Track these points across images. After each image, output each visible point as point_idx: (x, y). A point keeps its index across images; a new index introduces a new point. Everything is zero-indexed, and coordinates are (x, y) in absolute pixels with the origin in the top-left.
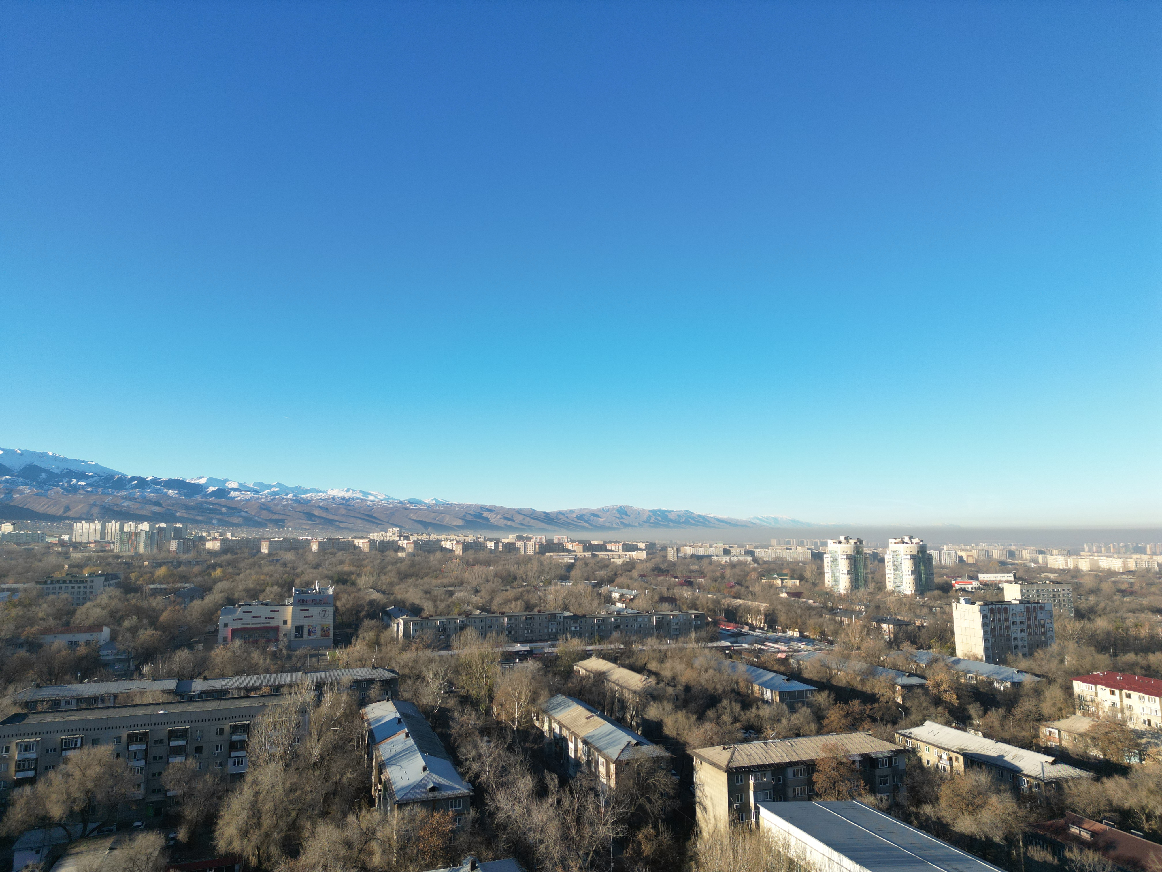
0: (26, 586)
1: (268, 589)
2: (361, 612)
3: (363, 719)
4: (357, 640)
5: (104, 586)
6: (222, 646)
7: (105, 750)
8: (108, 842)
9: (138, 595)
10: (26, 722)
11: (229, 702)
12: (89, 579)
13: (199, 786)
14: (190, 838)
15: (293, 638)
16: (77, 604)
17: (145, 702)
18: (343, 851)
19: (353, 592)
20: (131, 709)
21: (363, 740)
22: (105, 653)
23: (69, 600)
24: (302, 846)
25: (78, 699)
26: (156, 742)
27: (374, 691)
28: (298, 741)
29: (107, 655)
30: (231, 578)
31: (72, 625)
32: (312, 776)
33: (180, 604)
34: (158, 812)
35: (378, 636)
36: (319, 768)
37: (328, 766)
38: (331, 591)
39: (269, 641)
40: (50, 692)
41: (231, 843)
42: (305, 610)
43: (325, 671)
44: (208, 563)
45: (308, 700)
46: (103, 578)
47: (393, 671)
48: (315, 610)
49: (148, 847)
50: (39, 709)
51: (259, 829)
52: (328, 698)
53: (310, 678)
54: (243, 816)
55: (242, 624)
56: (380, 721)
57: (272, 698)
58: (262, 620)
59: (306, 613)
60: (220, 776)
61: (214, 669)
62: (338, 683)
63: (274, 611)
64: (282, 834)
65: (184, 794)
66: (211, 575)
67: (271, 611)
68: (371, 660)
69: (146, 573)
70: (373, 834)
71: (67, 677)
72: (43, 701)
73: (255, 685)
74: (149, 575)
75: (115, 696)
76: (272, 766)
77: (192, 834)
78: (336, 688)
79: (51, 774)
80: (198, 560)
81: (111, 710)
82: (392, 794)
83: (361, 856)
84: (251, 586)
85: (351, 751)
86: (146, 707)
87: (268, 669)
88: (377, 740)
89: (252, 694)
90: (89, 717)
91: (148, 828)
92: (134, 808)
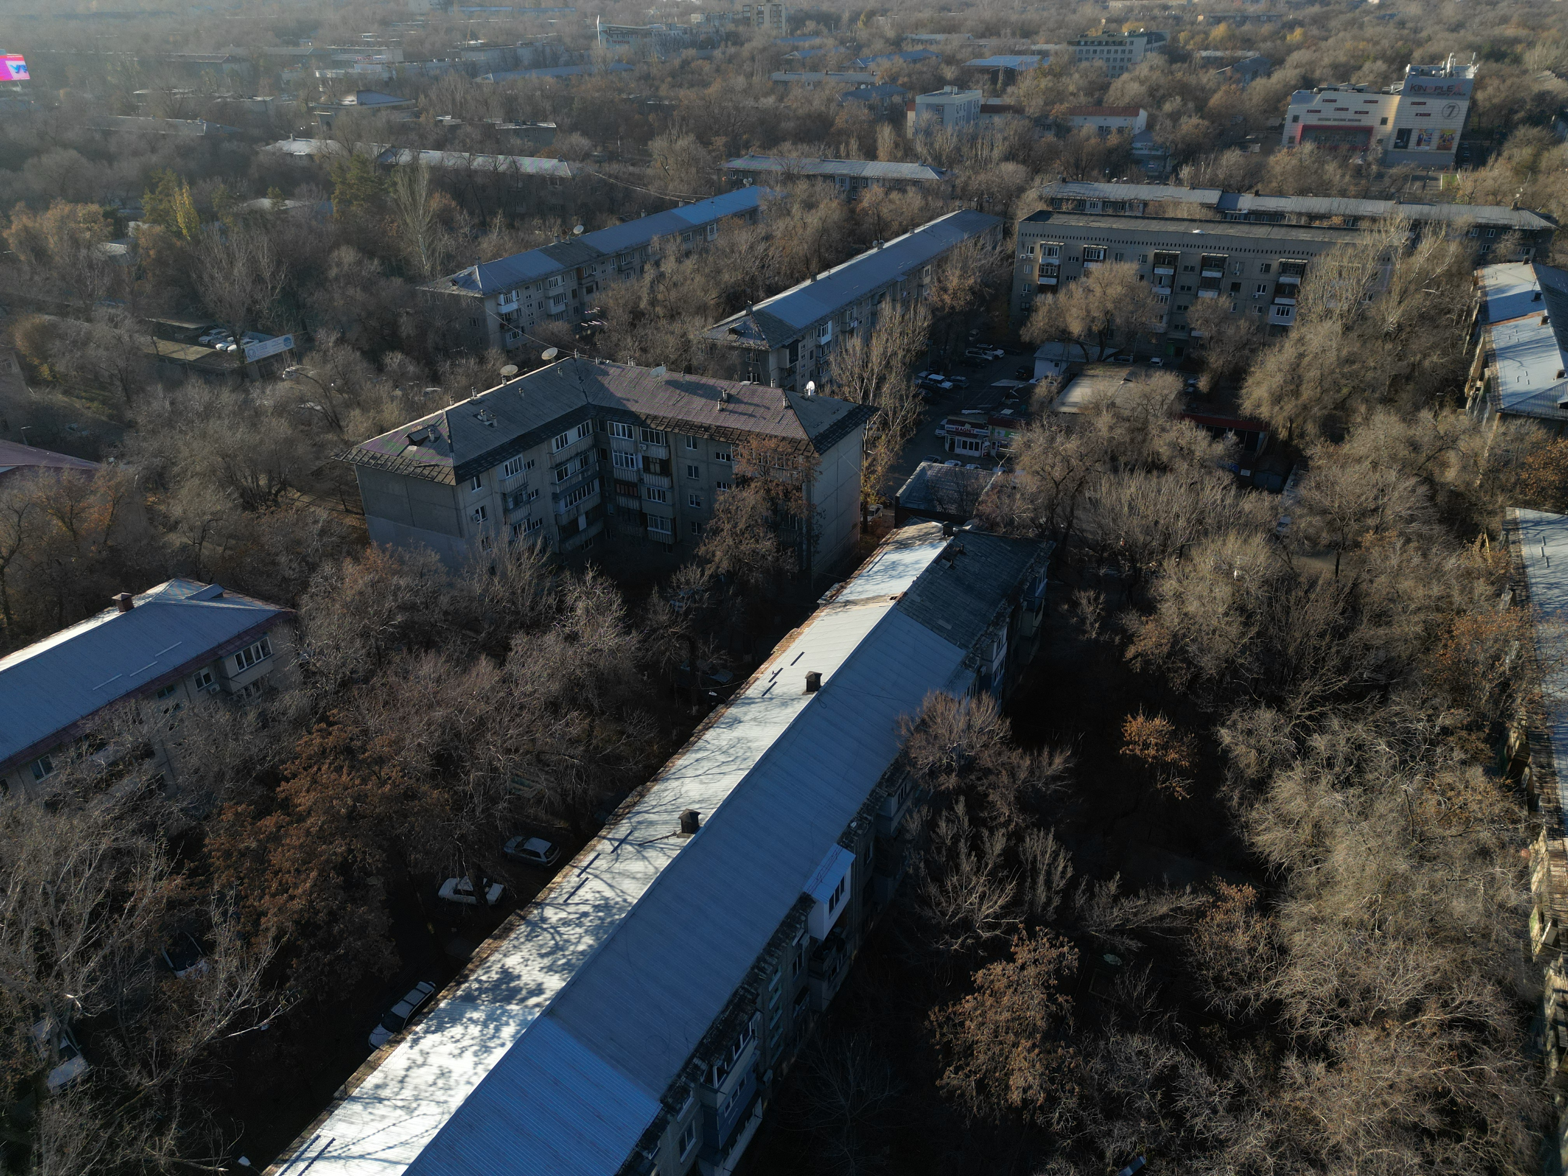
0: (1057, 47)
1: (1367, 66)
2: (1516, 112)
3: (1476, 284)
4: (1496, 160)
5: (1146, 50)
6: (1285, 150)
7: (1128, 269)
8: (1124, 372)
9: (1186, 65)
10: (1050, 221)
11: (1283, 230)
12: (1128, 40)
13: (1231, 331)
14: (1211, 389)
15: (1391, 147)
16: (1113, 76)
17: (1179, 216)
18: (1404, 452)
19: (1512, 75)
20: (1162, 222)
21: (1469, 314)
22: (1138, 145)
23: (1104, 69)
24: (1349, 432)
25: (1104, 202)
26: (1186, 268)
27: (1505, 245)
28: (1370, 299)
29: (1141, 148)
30: (1315, 45)
31: (1104, 105)
32: (1380, 349)
33: (1238, 82)
34: (1179, 352)
35: (1537, 156)
36: (1393, 340)
37: (1407, 340)
38: (1471, 73)
39: (1353, 149)
40: (1075, 190)
41: (1259, 406)
42: (1419, 104)
43: (1431, 203)
44: (1285, 19)
45: (1396, 243)
46: (1145, 39)
47: (1548, 218)
48: (1436, 105)
49: (1164, 388)
50: (1064, 209)
51: (1297, 398)
52: (1426, 246)
53: (1405, 212)
54: (1279, 379)
55: (1320, 119)
56: (1503, 292)
57: (1344, 233)
58: (1350, 115)
59: (1421, 109)
60: (1257, 324)
61: (1271, 182)
62: (1448, 225)
63: (1370, 102)
64: (1325, 412)
65: (1211, 338)
66: (1285, 38)
67: (1366, 102)
68: (1513, 196)
69: (1198, 33)
70: (1454, 441)
71: (1095, 173)
72: (1068, 200)
73: (1322, 211)
74: (1202, 36)
75: (1145, 204)
76: (1328, 324)
77: (1215, 386)
78: (1443, 233)
79: (1072, 286)
80: (1271, 13)
81: (1139, 221)
82: (1496, 399)
83: (1429, 465)
84: (1342, 59)
85: (1446, 327)
86: (1179, 223)
87: (1345, 190)
88: (1491, 319)
89: (1317, 223)
90: (1114, 226)
91: (1167, 367)
92: (1154, 341)
